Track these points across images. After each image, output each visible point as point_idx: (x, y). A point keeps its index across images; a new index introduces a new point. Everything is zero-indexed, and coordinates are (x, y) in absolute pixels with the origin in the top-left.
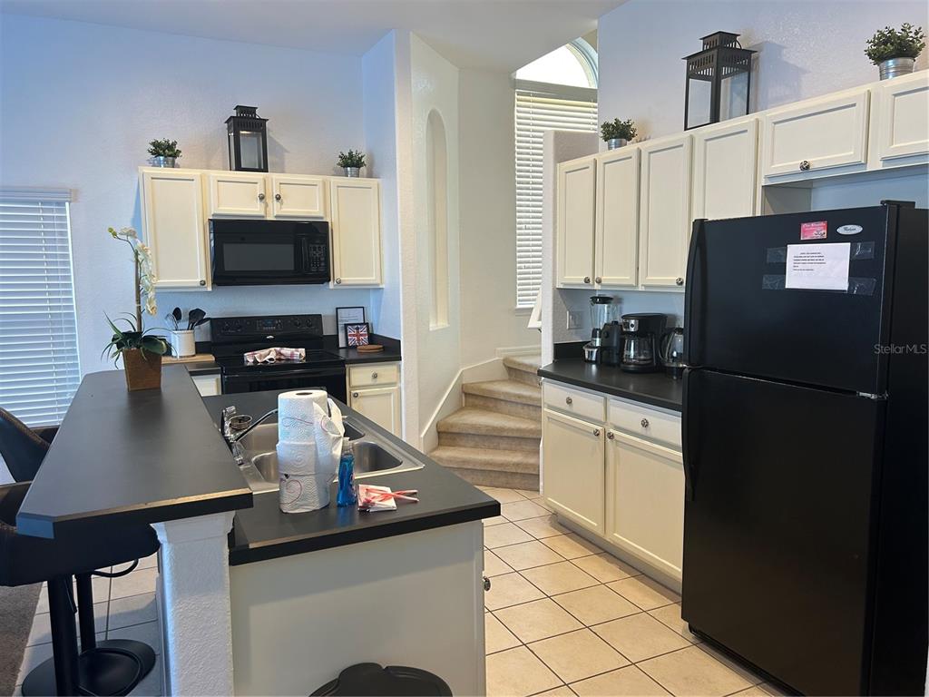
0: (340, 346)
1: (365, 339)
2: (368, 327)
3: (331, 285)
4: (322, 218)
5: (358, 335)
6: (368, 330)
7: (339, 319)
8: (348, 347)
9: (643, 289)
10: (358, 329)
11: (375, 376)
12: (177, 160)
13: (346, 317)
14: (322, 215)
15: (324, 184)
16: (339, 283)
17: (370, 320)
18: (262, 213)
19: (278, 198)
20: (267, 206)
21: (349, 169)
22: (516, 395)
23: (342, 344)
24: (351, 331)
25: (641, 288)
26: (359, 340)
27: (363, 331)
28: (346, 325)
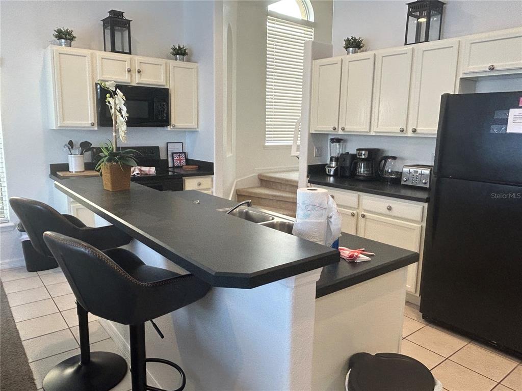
0: (169, 166)
1: (183, 162)
2: (185, 154)
3: (169, 128)
4: (164, 86)
5: (180, 160)
6: (185, 157)
7: (169, 149)
8: (174, 167)
9: (374, 134)
10: (179, 156)
11: (199, 184)
12: (73, 43)
13: (173, 148)
14: (164, 84)
15: (166, 64)
16: (174, 127)
17: (186, 150)
18: (129, 81)
19: (139, 72)
20: (131, 76)
21: (178, 56)
22: (272, 195)
23: (170, 165)
24: (176, 157)
25: (372, 133)
26: (180, 162)
27: (183, 157)
28: (173, 154)
